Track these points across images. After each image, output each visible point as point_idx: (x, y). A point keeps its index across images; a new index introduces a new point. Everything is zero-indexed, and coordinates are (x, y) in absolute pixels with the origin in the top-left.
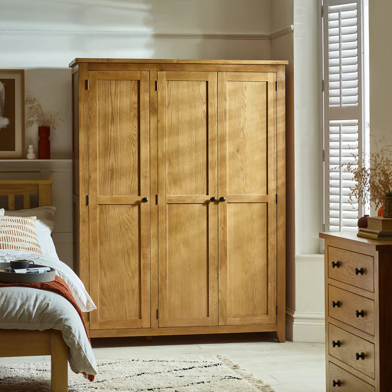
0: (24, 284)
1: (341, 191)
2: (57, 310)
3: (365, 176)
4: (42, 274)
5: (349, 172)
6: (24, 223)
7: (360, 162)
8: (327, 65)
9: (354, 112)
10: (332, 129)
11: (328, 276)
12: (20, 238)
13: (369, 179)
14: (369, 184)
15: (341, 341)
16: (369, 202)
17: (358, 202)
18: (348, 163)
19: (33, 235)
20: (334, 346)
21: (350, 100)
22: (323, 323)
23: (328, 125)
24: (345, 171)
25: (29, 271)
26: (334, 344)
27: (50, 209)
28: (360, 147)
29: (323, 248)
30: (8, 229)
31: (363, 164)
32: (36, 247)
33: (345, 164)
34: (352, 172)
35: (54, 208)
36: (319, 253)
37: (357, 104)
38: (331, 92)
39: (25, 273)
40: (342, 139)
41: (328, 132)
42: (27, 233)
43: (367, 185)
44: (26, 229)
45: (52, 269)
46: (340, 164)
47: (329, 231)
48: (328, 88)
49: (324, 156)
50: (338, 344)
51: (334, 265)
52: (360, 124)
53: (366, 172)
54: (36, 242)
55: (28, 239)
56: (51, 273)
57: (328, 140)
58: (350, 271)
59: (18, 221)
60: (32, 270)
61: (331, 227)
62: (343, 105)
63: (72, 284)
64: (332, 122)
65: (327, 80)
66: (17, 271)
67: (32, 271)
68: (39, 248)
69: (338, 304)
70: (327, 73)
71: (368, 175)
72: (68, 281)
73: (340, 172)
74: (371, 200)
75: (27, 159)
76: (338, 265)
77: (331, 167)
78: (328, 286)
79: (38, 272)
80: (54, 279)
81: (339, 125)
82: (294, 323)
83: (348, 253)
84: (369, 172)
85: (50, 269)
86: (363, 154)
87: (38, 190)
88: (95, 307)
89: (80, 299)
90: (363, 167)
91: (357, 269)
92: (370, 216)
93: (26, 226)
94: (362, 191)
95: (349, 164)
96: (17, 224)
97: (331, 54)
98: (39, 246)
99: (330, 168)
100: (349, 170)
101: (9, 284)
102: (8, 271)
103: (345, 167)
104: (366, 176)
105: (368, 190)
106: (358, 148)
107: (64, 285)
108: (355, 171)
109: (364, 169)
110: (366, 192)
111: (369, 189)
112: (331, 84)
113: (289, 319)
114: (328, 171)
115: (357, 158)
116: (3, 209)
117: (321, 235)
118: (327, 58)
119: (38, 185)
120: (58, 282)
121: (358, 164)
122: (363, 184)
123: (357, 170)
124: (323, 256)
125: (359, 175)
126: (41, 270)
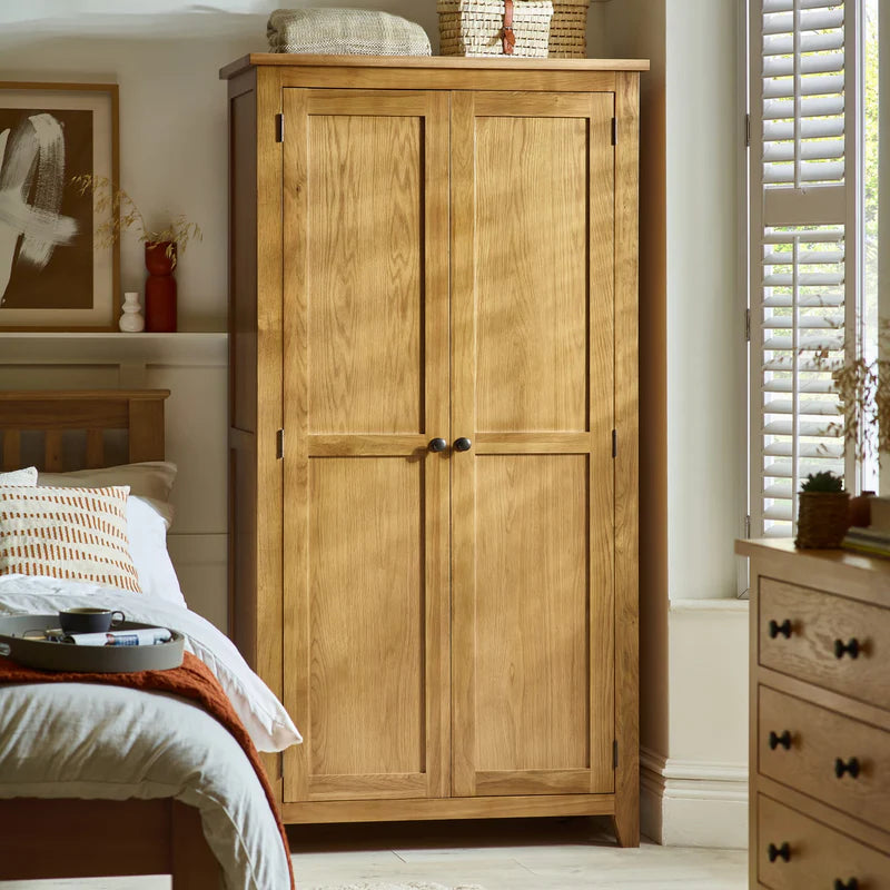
0: (98, 676)
1: (798, 424)
2: (190, 748)
3: (863, 382)
4: (146, 648)
5: (819, 371)
6: (91, 507)
7: (849, 345)
8: (759, 72)
9: (835, 204)
10: (770, 250)
11: (758, 661)
12: (82, 547)
13: (874, 390)
14: (875, 406)
15: (792, 845)
16: (876, 455)
17: (844, 454)
18: (815, 345)
19: (117, 541)
20: (773, 859)
21: (822, 169)
22: (743, 794)
23: (760, 240)
24: (807, 369)
25: (112, 639)
26: (774, 853)
27: (163, 470)
28: (849, 303)
29: (746, 580)
30: (48, 523)
31: (858, 348)
32: (124, 573)
33: (809, 349)
34: (827, 369)
35: (172, 467)
36: (736, 596)
37: (843, 180)
38: (771, 147)
39: (103, 644)
40: (800, 278)
41: (760, 260)
42: (101, 534)
43: (871, 408)
44: (99, 524)
45: (175, 635)
46: (794, 348)
47: (762, 534)
48: (762, 137)
49: (748, 326)
50: (784, 853)
51: (775, 630)
52: (849, 238)
53: (866, 370)
54: (125, 560)
55: (104, 552)
56: (173, 643)
57: (760, 281)
58: (820, 647)
59: (77, 502)
60: (122, 636)
61: (769, 525)
62: (802, 185)
63: (229, 677)
64: (770, 231)
65: (759, 111)
66: (81, 640)
67: (120, 639)
68: (133, 577)
69: (786, 740)
70: (759, 94)
71: (873, 378)
72: (219, 668)
73: (794, 370)
74: (880, 449)
75: (120, 331)
76: (788, 629)
77: (769, 355)
78: (758, 688)
79: (137, 642)
80: (179, 662)
81: (792, 240)
82: (665, 791)
83: (815, 598)
84: (875, 371)
85: (169, 635)
86: (858, 321)
87: (128, 417)
88: (297, 739)
89: (254, 716)
90: (858, 357)
91: (839, 643)
92: (877, 494)
93: (97, 515)
94: (856, 424)
95: (820, 348)
96: (72, 510)
97: (771, 40)
98: (134, 572)
99: (766, 360)
100: (818, 366)
101: (58, 676)
102: (54, 639)
103: (808, 356)
104: (867, 382)
105: (873, 422)
106: (844, 303)
107: (208, 677)
108: (836, 368)
109: (861, 362)
110: (867, 426)
111: (876, 418)
112: (770, 125)
113: (649, 781)
114: (760, 366)
115: (841, 332)
116: (33, 470)
117: (742, 548)
118: (759, 51)
119: (127, 404)
120: (191, 671)
121: (844, 347)
122: (857, 404)
123: (840, 366)
124: (745, 604)
125: (847, 379)
126: (145, 638)
